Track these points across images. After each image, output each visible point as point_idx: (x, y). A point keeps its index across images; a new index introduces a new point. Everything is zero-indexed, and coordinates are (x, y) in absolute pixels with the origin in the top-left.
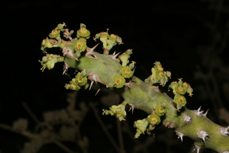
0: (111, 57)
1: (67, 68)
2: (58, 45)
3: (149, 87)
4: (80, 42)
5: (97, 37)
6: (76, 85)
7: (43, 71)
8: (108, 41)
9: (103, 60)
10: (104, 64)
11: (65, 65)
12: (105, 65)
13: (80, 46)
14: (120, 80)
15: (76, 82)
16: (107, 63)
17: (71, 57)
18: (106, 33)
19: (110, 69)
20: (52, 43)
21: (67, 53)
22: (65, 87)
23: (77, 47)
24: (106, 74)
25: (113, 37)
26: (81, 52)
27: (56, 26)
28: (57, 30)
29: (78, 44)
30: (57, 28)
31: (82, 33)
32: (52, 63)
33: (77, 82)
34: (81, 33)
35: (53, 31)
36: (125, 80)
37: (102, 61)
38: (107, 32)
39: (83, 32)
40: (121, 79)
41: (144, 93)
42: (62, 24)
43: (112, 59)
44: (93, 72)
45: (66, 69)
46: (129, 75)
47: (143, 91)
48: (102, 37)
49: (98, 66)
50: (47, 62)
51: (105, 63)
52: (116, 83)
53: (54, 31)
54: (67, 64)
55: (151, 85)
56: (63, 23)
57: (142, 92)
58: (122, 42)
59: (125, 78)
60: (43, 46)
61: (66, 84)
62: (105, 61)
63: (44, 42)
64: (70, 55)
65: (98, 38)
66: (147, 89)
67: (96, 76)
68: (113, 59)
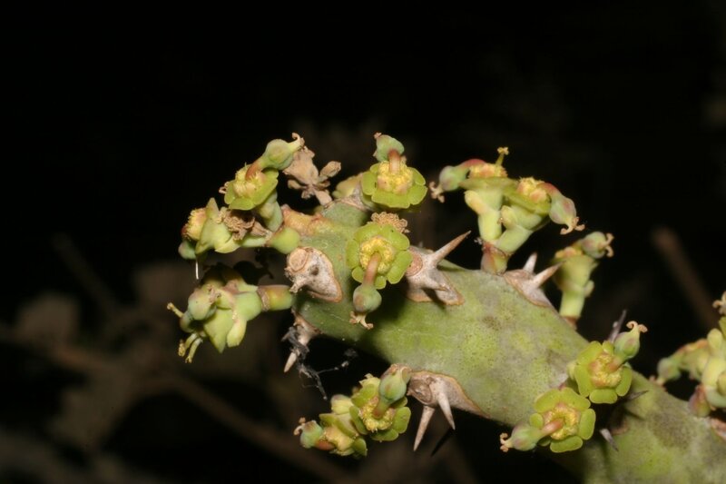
0: (516, 288)
1: (303, 340)
2: (268, 238)
3: (695, 419)
4: (380, 235)
5: (449, 181)
6: (351, 436)
7: (190, 358)
8: (510, 214)
9: (482, 302)
10: (484, 326)
11: (295, 327)
12: (490, 330)
13: (381, 260)
14: (572, 417)
15: (353, 424)
16: (501, 318)
17: (326, 298)
18: (496, 170)
19: (513, 348)
20: (237, 232)
21: (311, 278)
22: (296, 432)
23: (365, 260)
24: (495, 370)
25: (534, 198)
26: (383, 286)
27: (259, 151)
28: (265, 170)
29: (368, 247)
30: (261, 162)
31: (388, 187)
32: (235, 321)
33: (359, 425)
34: (383, 190)
35: (241, 174)
36: (592, 413)
37: (475, 309)
38: (500, 161)
39: (394, 185)
40: (577, 410)
41: (673, 453)
42: (290, 139)
43: (522, 295)
44: (434, 367)
45: (301, 347)
46: (614, 388)
47: (665, 444)
48: (473, 188)
49: (456, 338)
50: (210, 318)
51: (490, 321)
52: (549, 428)
53: (247, 178)
54: (308, 323)
55: (703, 411)
56: (295, 135)
57: (664, 451)
58: (579, 224)
59: (593, 406)
60: (193, 243)
61: (302, 420)
62: (493, 311)
63: (196, 223)
64: (322, 286)
65: (453, 186)
66: (684, 430)
67: (448, 384)
68: (525, 298)
